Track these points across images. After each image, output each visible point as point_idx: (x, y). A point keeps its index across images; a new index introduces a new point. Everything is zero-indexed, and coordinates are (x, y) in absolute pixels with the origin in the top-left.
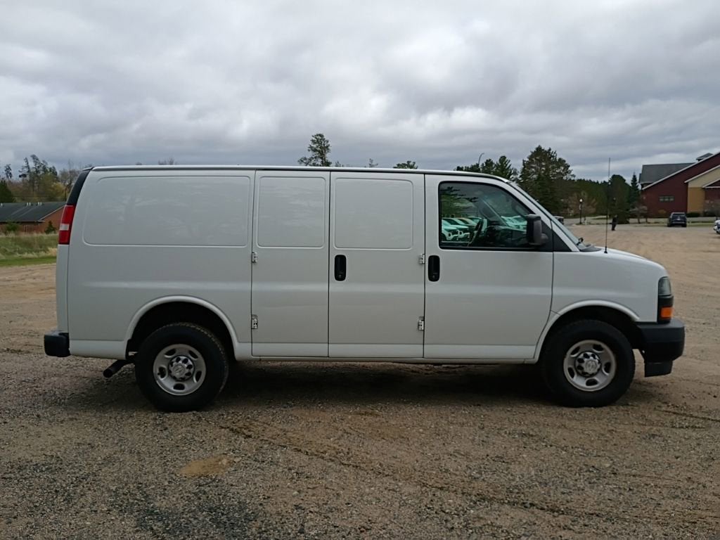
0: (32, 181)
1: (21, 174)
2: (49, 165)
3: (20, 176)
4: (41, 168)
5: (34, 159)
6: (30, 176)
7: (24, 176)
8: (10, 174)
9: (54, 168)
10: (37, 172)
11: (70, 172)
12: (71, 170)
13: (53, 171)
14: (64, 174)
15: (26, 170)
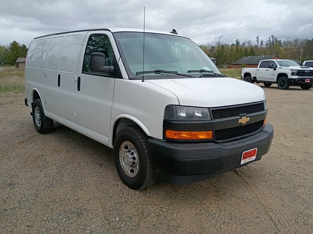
0: (270, 46)
1: (266, 44)
2: (279, 40)
3: (266, 45)
4: (275, 41)
5: (272, 37)
6: (270, 44)
7: (268, 44)
8: (262, 44)
9: (280, 40)
10: (273, 42)
11: (288, 42)
12: (288, 40)
13: (280, 42)
14: (284, 43)
15: (269, 42)
